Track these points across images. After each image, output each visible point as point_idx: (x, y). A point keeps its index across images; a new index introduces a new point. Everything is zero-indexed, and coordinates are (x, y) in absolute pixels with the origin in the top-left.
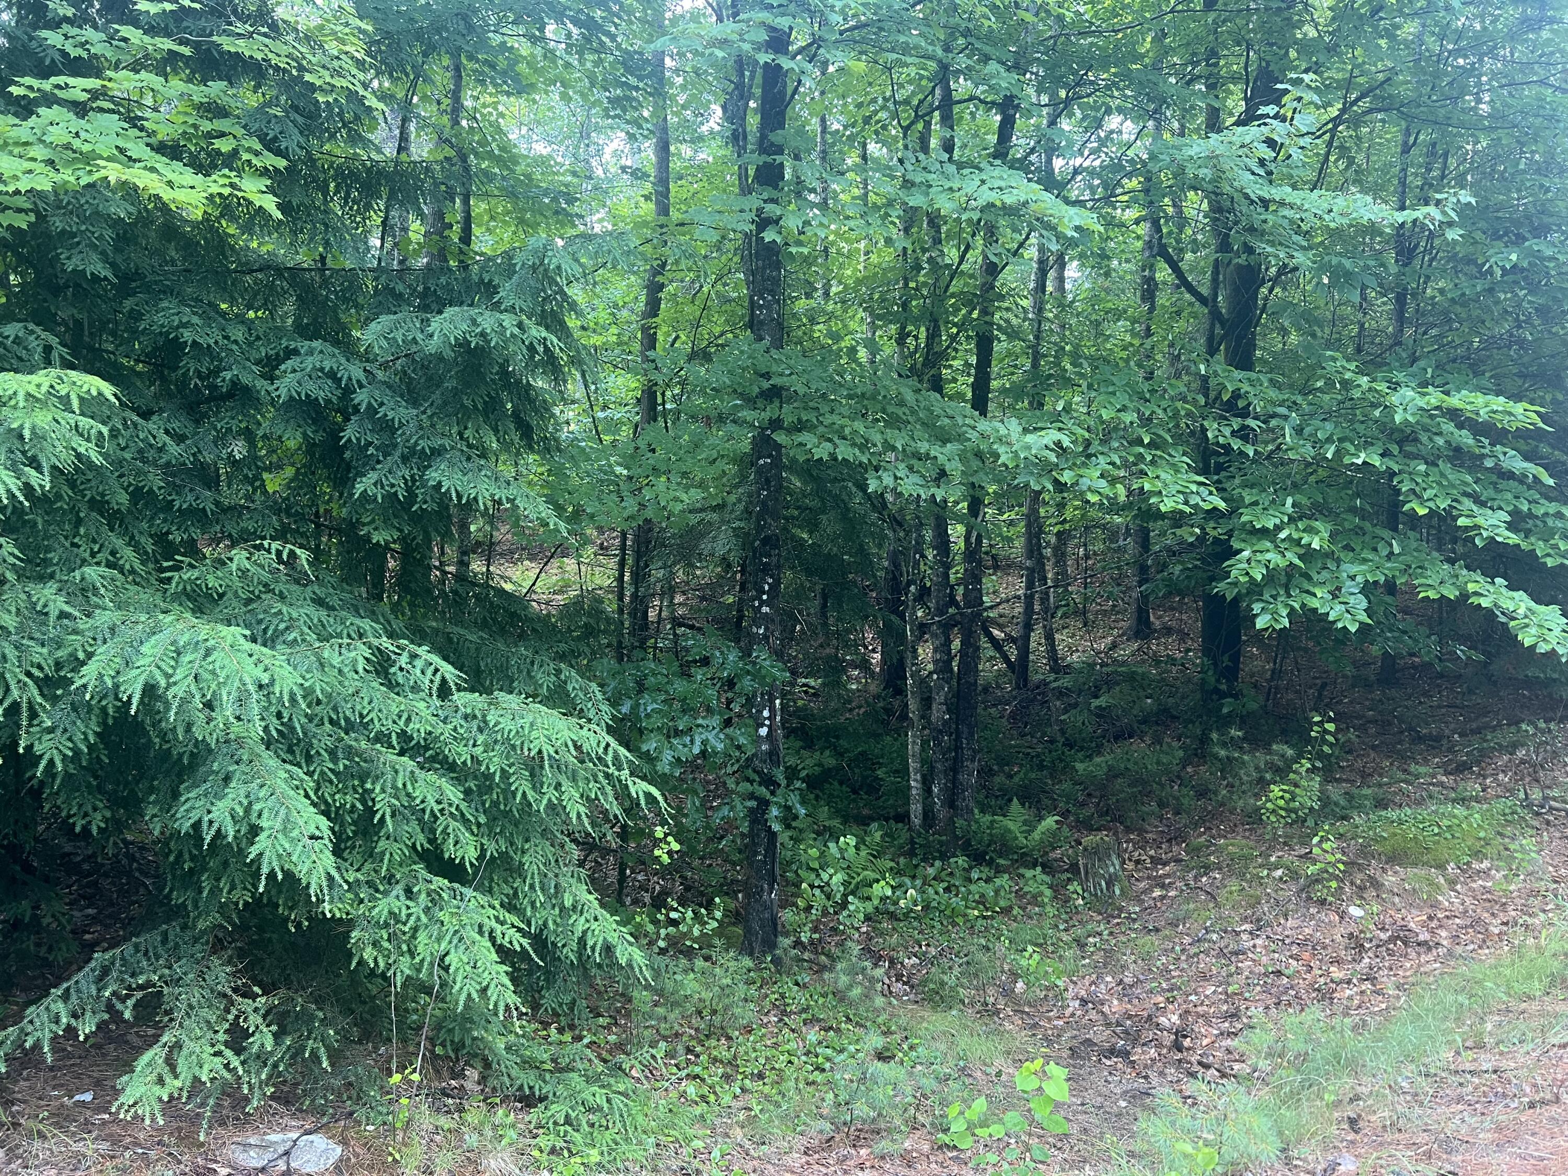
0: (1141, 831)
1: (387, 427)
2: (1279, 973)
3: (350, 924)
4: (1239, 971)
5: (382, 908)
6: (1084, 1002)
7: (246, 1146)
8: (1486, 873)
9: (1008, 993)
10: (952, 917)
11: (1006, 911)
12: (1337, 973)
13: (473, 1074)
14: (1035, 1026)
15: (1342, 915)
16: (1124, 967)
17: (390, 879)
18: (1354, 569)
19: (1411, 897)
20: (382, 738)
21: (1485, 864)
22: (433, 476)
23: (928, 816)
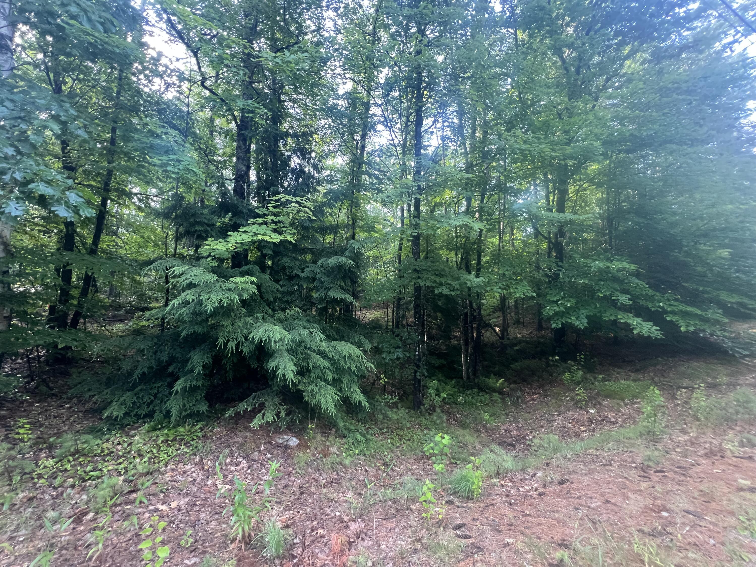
0: (531, 385)
1: (322, 282)
2: (565, 427)
3: (303, 391)
4: (552, 426)
5: (310, 388)
6: (506, 431)
7: (279, 438)
8: (639, 403)
9: (484, 426)
10: (472, 404)
11: (487, 404)
12: (582, 428)
13: (334, 430)
14: (490, 436)
15: (588, 412)
16: (519, 422)
17: (313, 382)
18: (584, 311)
19: (611, 409)
20: (314, 351)
21: (639, 400)
22: (329, 293)
23: (468, 377)
